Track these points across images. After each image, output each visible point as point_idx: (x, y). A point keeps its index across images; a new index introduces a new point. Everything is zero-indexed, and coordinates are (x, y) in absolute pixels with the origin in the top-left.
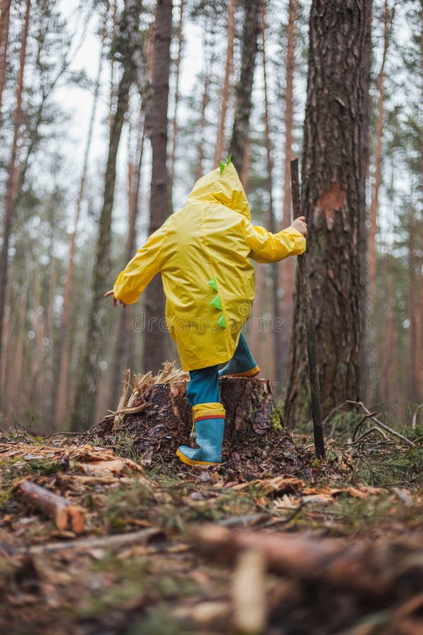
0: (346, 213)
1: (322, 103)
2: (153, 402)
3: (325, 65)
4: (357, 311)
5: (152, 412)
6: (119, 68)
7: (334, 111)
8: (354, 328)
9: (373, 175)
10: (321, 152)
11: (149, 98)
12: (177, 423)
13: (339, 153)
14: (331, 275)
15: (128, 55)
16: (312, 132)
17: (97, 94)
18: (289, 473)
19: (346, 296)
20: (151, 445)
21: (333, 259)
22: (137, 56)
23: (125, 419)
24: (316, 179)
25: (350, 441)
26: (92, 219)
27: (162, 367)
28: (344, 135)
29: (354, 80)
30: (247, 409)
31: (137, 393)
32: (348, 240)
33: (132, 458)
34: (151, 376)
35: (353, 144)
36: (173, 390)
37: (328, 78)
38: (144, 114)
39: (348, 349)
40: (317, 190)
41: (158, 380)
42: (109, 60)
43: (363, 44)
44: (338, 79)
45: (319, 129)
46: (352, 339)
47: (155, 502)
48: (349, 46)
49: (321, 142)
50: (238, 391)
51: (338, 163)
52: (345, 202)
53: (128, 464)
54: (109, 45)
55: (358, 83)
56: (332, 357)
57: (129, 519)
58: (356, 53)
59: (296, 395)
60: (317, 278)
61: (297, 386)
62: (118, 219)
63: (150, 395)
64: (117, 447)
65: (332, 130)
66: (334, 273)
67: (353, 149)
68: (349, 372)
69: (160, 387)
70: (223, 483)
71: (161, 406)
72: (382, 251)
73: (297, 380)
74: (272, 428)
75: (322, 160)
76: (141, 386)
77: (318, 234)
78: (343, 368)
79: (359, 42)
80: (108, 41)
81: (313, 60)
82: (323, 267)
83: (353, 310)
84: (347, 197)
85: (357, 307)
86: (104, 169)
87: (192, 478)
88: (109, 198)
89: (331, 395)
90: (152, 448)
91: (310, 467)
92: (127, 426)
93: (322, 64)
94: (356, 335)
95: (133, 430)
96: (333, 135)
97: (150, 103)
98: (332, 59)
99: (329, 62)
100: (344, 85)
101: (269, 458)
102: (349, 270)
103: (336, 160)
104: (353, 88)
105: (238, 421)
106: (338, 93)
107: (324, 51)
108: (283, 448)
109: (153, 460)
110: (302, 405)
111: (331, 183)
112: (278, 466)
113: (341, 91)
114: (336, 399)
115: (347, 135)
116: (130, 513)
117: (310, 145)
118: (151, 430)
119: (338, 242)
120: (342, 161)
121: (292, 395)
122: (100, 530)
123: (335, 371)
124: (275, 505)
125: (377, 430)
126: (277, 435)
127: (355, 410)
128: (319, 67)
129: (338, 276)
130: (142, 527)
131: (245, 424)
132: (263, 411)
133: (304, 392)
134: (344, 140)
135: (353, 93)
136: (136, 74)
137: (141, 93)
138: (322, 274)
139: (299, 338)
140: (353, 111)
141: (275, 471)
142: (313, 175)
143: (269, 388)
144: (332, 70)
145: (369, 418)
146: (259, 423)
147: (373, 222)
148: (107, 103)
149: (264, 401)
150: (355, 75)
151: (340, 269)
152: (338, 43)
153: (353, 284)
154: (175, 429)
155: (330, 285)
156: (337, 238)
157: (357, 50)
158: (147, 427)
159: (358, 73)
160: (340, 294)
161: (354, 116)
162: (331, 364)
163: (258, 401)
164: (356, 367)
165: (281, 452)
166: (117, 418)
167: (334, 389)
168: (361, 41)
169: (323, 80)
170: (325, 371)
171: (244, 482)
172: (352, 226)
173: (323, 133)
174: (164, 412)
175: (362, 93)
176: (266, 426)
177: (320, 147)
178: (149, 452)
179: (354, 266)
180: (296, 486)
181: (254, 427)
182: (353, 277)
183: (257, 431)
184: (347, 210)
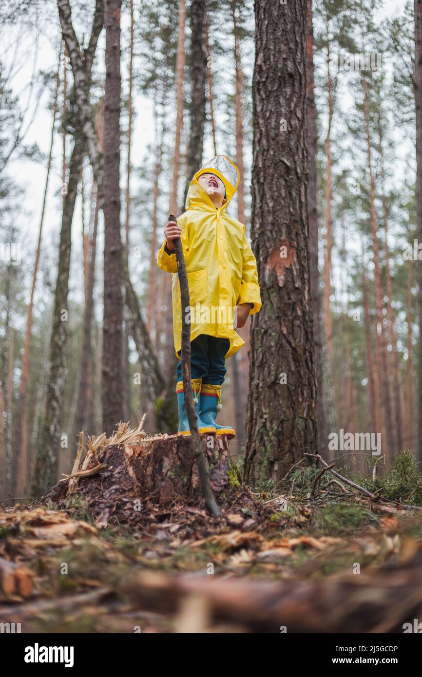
0: (296, 269)
1: (268, 163)
2: (108, 463)
3: (269, 127)
4: (312, 367)
5: (106, 474)
6: (71, 141)
7: (280, 170)
8: (309, 384)
9: (324, 237)
10: (269, 211)
11: (100, 168)
12: (133, 484)
13: (287, 211)
14: (285, 332)
15: (79, 127)
16: (259, 192)
17: (49, 167)
19: (300, 351)
20: (107, 507)
21: (286, 315)
22: (87, 127)
23: (80, 482)
24: (266, 238)
26: (47, 290)
27: (116, 428)
28: (290, 194)
29: (298, 141)
31: (91, 455)
32: (300, 297)
33: (86, 520)
34: (105, 437)
35: (300, 202)
36: (129, 451)
37: (273, 139)
38: (96, 185)
39: (305, 405)
40: (267, 248)
41: (113, 441)
42: (61, 134)
43: (305, 106)
44: (282, 140)
45: (266, 188)
46: (308, 394)
47: (107, 562)
48: (292, 108)
49: (269, 201)
51: (286, 222)
52: (295, 259)
53: (81, 527)
54: (59, 119)
55: (302, 144)
56: (289, 413)
57: (80, 580)
58: (299, 115)
59: (255, 453)
60: (270, 335)
61: (256, 444)
62: (74, 289)
63: (104, 457)
64: (72, 510)
65: (279, 189)
66: (287, 329)
67: (301, 208)
68: (306, 426)
69: (114, 447)
70: (179, 542)
71: (115, 467)
72: (337, 310)
73: (255, 438)
74: (229, 484)
75: (270, 219)
76: (95, 448)
77: (270, 291)
78: (300, 423)
79: (301, 104)
80: (58, 115)
81: (258, 123)
82: (276, 324)
83: (308, 365)
84: (297, 253)
85: (312, 363)
86: (58, 240)
87: (148, 537)
88: (64, 268)
89: (290, 451)
90: (107, 510)
92: (82, 490)
93: (267, 127)
94: (312, 390)
95: (88, 492)
96: (280, 194)
97: (102, 173)
98: (276, 122)
99: (273, 124)
100: (289, 145)
102: (302, 326)
103: (284, 219)
104: (297, 148)
105: (195, 478)
106: (283, 153)
107: (268, 114)
108: (241, 504)
109: (109, 522)
110: (261, 463)
111: (280, 240)
113: (286, 151)
114: (296, 455)
115: (294, 194)
116: (80, 574)
117: (258, 206)
118: (106, 492)
119: (289, 299)
120: (290, 220)
121: (250, 453)
122: (49, 592)
123: (293, 427)
124: (232, 560)
125: (335, 483)
126: (234, 491)
127: (314, 465)
128: (263, 129)
129: (292, 332)
130: (93, 588)
132: (220, 468)
133: (263, 449)
134: (292, 199)
135: (297, 154)
136: (88, 145)
137: (92, 164)
138: (275, 331)
139: (255, 395)
140: (299, 171)
141: (233, 526)
142: (262, 234)
144: (277, 131)
145: (328, 472)
146: (216, 480)
147: (327, 282)
148: (60, 176)
149: (220, 458)
150: (299, 136)
151: (293, 325)
152: (281, 106)
153: (307, 339)
154: (131, 490)
155: (284, 341)
156: (288, 294)
157: (300, 112)
158: (102, 488)
159: (302, 134)
160: (294, 349)
161: (299, 175)
162: (288, 420)
163: (213, 456)
164: (313, 422)
165: (239, 508)
166: (71, 482)
167: (292, 445)
168: (303, 104)
169: (268, 141)
170: (282, 428)
171: (201, 539)
172: (303, 283)
173: (270, 192)
174: (119, 473)
175: (307, 153)
176: (223, 483)
177: (268, 206)
178: (104, 514)
179: (306, 322)
180: (254, 540)
182: (306, 333)
183: (214, 487)
184: (298, 267)
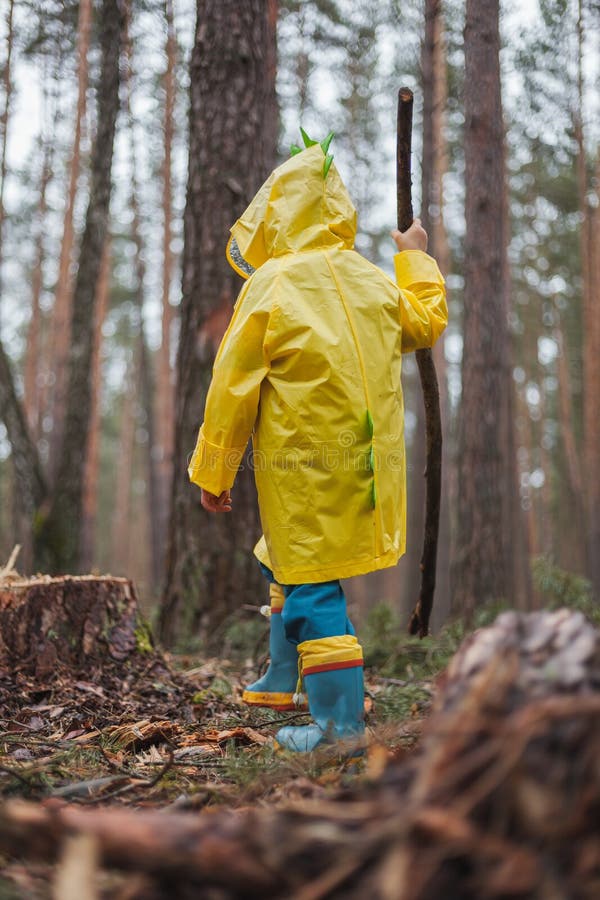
1: (208, 186)
3: (212, 133)
7: (224, 198)
10: (207, 256)
16: (195, 225)
18: (160, 713)
24: (201, 293)
25: (249, 663)
30: (100, 623)
37: (217, 151)
40: (203, 308)
43: (266, 106)
44: (229, 155)
45: (204, 223)
48: (245, 108)
49: (207, 240)
50: (88, 597)
55: (258, 159)
56: (226, 544)
58: (255, 117)
59: (175, 599)
61: (177, 588)
68: (250, 564)
70: (63, 733)
73: (176, 578)
74: (136, 649)
75: (208, 266)
78: (241, 559)
81: (196, 126)
87: (16, 727)
89: (225, 598)
91: (190, 703)
93: (208, 132)
96: (223, 232)
98: (221, 126)
99: (218, 129)
100: (238, 162)
101: (132, 693)
105: (88, 640)
106: (232, 172)
108: (153, 677)
110: (183, 614)
111: (222, 298)
112: (145, 703)
113: (234, 170)
114: (232, 603)
117: (193, 245)
121: (170, 599)
123: (231, 565)
124: (138, 761)
126: (143, 659)
131: (97, 644)
132: (123, 626)
139: (179, 518)
141: (140, 711)
142: (196, 287)
143: (132, 591)
144: (222, 140)
146: (118, 643)
149: (125, 610)
152: (229, 104)
157: (256, 114)
159: (260, 146)
162: (224, 554)
163: (116, 609)
165: (149, 683)
167: (229, 589)
168: (263, 103)
169: (209, 154)
170: (216, 565)
171: (94, 730)
173: (210, 229)
176: (128, 646)
180: (169, 732)
181: (112, 648)
183: (115, 654)
